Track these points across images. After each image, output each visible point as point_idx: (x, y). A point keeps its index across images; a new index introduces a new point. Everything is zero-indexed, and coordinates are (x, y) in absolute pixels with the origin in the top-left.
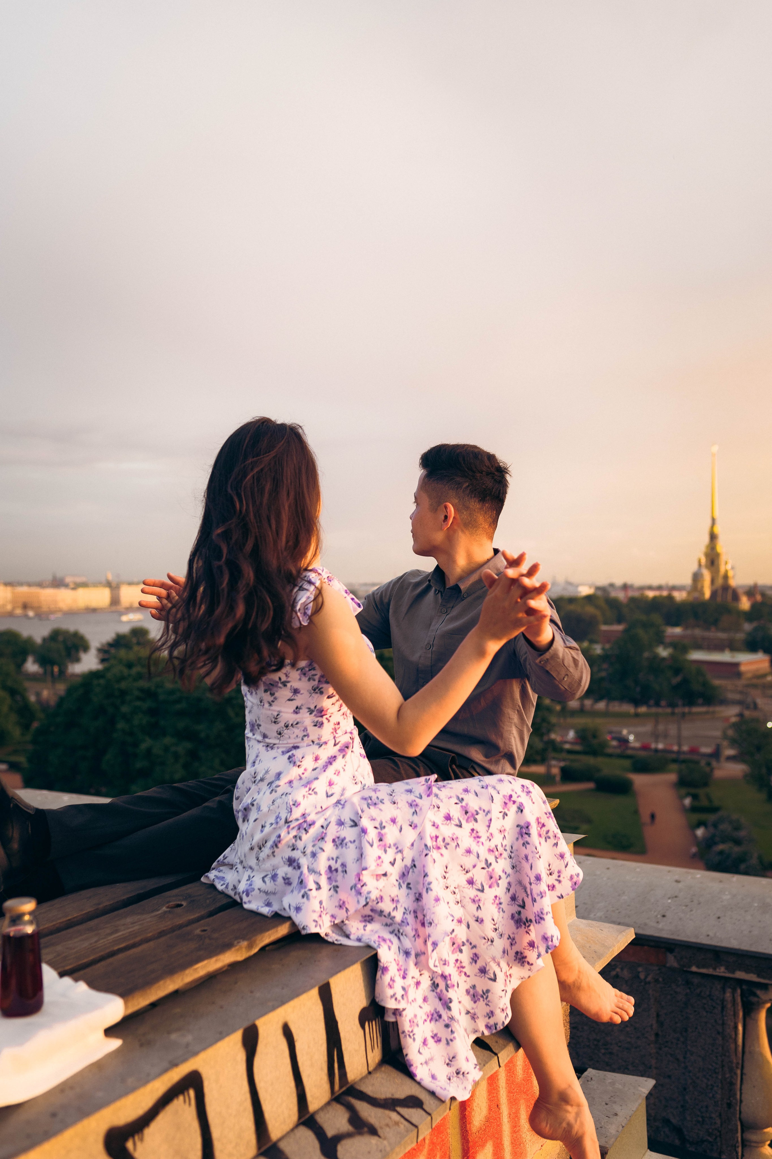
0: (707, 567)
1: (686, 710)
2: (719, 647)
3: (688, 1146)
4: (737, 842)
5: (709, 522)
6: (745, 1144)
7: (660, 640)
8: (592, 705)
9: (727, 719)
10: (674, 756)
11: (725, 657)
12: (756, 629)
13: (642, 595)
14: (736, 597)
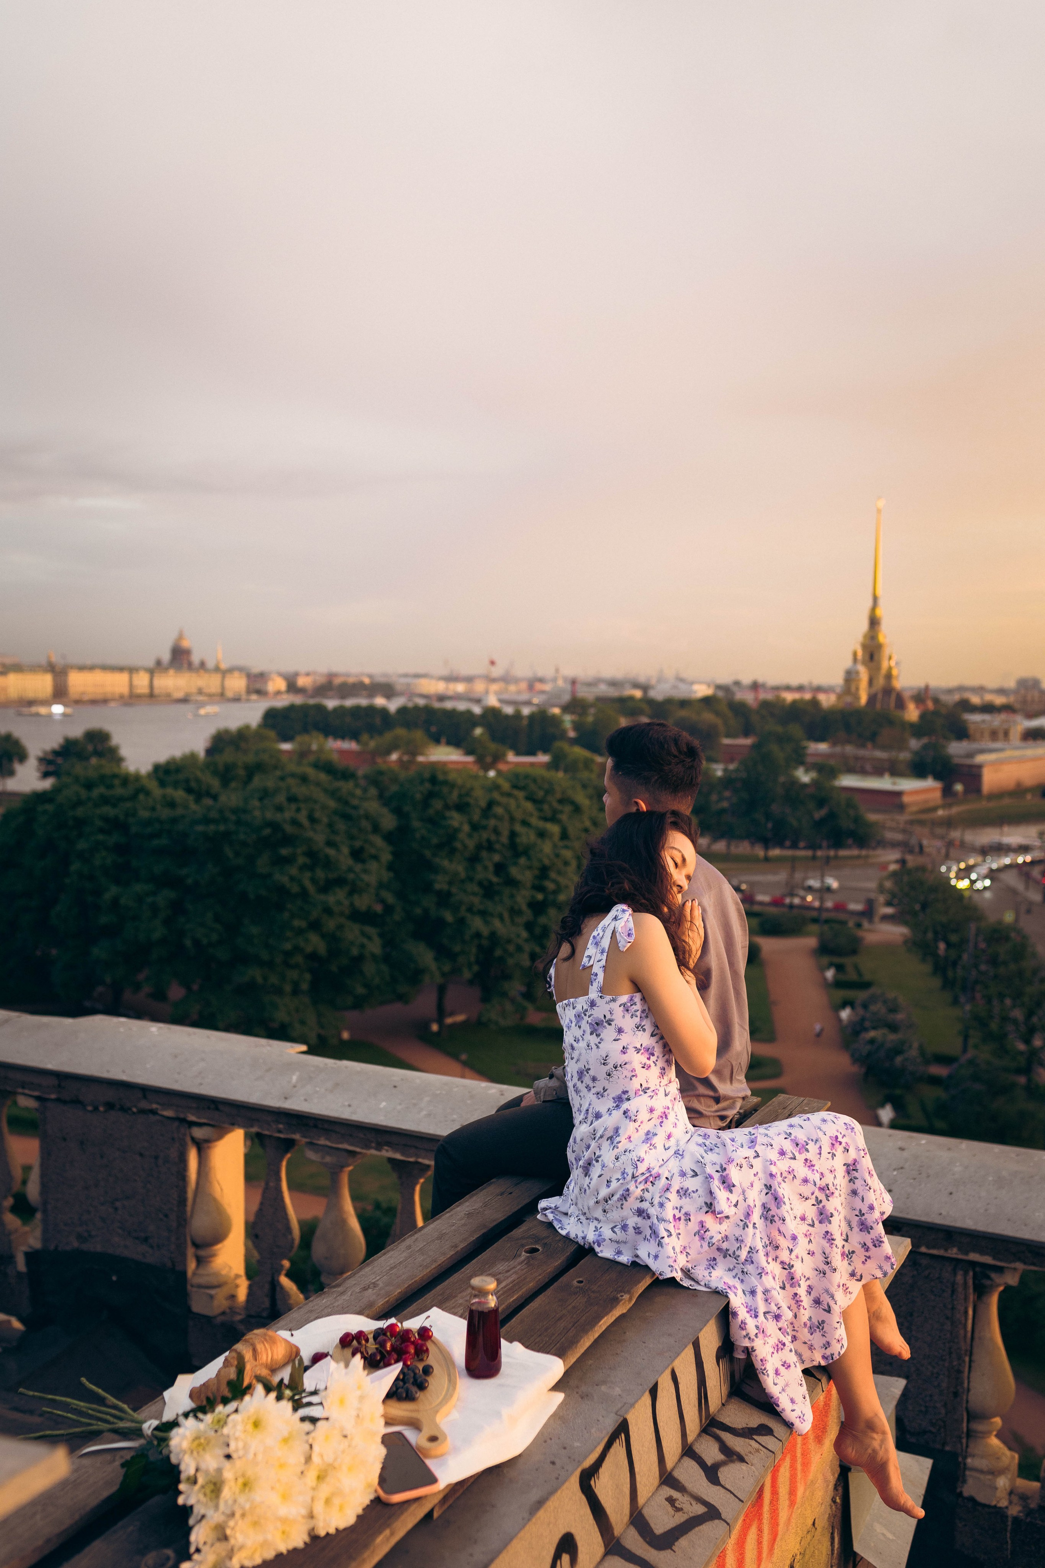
0: (864, 663)
1: (832, 853)
2: (878, 772)
3: (908, 1437)
4: (893, 1028)
5: (869, 603)
6: (970, 1434)
7: (799, 757)
8: (709, 846)
9: (884, 866)
10: (814, 914)
11: (884, 783)
12: (925, 747)
13: (778, 697)
14: (900, 703)
